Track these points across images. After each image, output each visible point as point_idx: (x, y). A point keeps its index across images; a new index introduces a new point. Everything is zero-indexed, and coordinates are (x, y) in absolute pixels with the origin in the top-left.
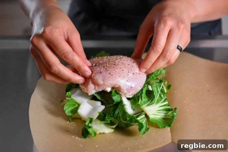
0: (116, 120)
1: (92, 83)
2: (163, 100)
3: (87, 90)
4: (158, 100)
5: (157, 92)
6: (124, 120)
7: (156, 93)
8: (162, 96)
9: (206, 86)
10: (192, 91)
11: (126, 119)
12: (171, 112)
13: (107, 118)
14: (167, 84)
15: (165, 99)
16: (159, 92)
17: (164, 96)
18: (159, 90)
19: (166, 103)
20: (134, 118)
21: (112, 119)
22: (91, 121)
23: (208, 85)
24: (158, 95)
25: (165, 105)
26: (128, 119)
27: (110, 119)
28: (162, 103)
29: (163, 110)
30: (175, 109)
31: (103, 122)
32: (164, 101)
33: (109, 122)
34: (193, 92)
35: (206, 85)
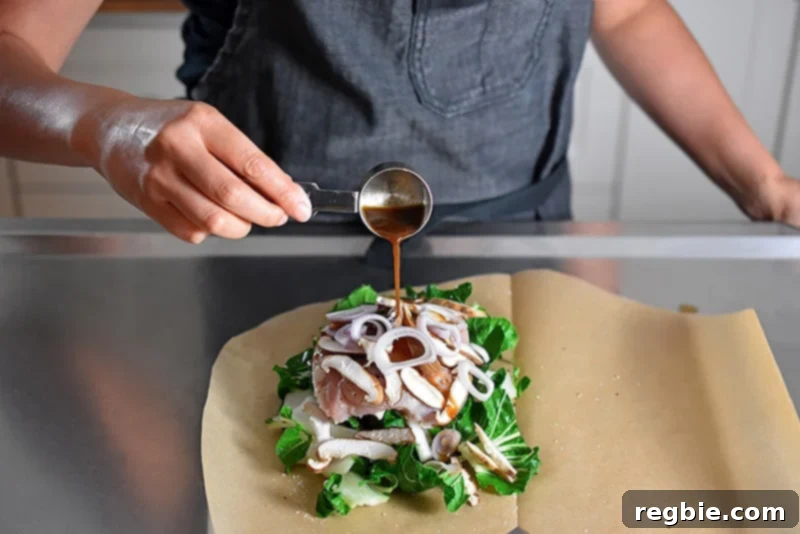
0: (394, 477)
1: (341, 399)
2: (509, 429)
3: (331, 412)
4: (496, 430)
5: (494, 410)
6: (412, 478)
7: (491, 414)
8: (507, 418)
9: (614, 379)
10: (578, 394)
11: (417, 476)
12: (527, 457)
13: (375, 473)
14: (520, 375)
15: (515, 427)
16: (500, 410)
17: (511, 418)
18: (500, 405)
19: (517, 434)
20: (435, 474)
21: (386, 475)
22: (338, 480)
23: (618, 377)
24: (498, 418)
25: (514, 441)
26: (421, 476)
27: (382, 475)
28: (507, 434)
29: (509, 452)
30: (536, 449)
31: (366, 481)
32: (512, 431)
33: (379, 480)
34: (580, 397)
35: (615, 376)
